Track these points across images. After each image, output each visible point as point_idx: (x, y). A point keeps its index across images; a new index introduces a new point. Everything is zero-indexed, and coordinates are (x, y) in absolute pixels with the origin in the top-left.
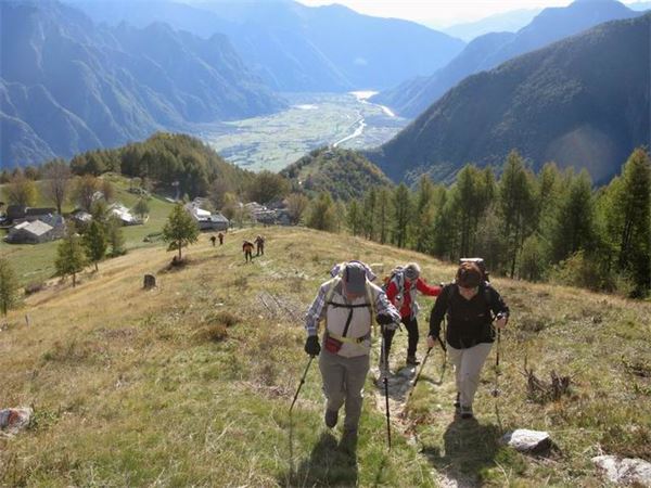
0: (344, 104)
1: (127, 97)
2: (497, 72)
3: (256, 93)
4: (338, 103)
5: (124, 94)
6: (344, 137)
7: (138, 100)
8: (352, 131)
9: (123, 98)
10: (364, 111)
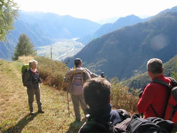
0: (69, 42)
1: (11, 41)
2: (101, 38)
3: (46, 39)
4: (68, 42)
5: (10, 40)
6: (69, 51)
7: (14, 42)
8: (71, 49)
9: (10, 41)
10: (74, 44)
